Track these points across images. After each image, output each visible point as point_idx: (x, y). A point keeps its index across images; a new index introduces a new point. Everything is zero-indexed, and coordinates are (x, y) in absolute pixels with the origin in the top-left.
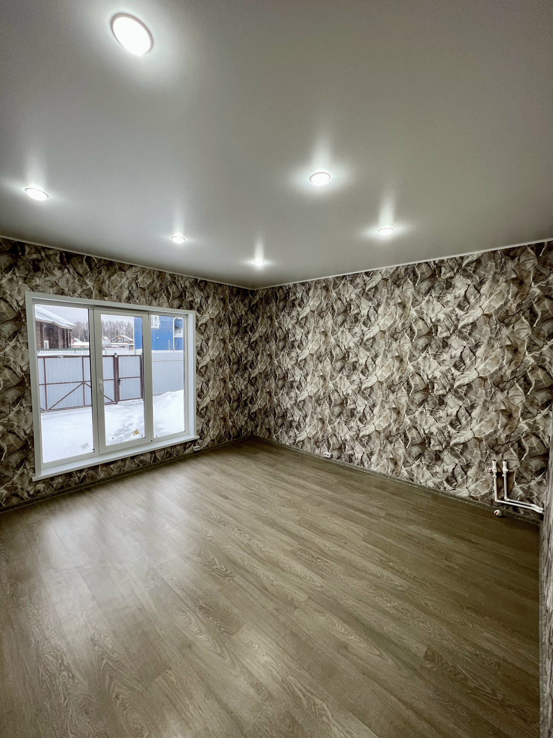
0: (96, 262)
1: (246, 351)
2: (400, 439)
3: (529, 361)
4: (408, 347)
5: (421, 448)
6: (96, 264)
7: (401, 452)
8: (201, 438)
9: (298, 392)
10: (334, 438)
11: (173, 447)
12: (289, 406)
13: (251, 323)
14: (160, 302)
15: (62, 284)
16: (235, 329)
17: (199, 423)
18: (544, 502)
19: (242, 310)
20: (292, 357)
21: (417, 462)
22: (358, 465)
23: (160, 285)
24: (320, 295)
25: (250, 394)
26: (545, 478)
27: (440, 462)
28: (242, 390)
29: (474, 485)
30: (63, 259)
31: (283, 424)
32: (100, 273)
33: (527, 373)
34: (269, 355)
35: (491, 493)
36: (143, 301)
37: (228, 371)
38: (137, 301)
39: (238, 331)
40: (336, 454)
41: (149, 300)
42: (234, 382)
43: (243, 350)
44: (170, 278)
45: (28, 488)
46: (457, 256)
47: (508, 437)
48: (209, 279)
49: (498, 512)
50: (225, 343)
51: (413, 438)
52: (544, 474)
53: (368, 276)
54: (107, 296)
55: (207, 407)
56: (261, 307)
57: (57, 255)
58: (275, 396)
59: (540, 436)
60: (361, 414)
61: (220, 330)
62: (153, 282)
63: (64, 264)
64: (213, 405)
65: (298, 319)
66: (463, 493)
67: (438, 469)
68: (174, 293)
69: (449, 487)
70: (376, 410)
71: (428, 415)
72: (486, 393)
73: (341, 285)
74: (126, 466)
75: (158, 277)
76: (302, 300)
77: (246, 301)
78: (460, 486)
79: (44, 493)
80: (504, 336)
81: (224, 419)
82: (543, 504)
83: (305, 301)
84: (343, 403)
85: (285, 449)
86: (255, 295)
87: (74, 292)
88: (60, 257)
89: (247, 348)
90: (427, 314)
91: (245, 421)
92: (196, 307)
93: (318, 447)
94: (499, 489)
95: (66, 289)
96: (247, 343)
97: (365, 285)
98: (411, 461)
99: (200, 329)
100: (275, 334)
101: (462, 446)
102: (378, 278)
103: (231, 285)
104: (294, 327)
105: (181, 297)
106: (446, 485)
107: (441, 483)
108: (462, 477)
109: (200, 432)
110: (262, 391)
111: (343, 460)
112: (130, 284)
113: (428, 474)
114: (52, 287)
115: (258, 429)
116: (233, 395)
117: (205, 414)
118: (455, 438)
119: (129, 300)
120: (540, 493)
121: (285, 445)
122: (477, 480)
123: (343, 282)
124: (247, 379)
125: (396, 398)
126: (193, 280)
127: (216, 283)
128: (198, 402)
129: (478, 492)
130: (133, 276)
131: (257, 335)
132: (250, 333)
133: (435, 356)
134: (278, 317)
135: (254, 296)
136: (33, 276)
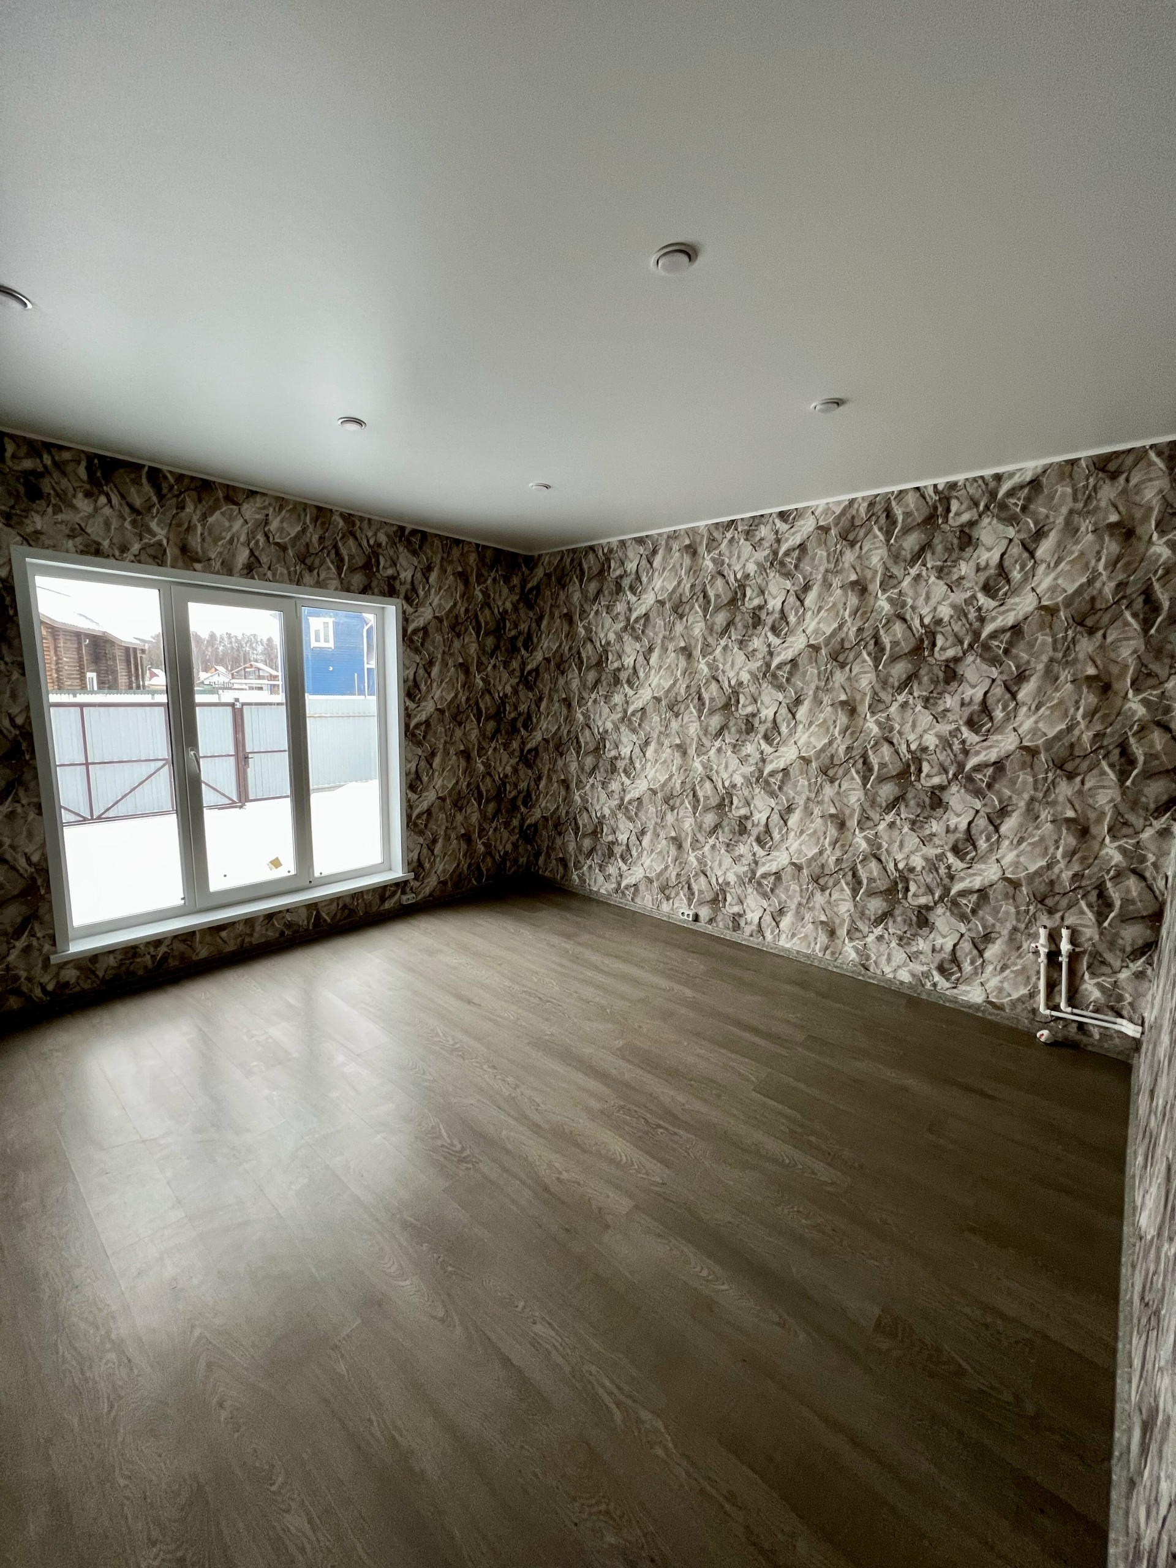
0: (172, 481)
1: (515, 691)
2: (843, 881)
3: (1135, 711)
4: (867, 682)
5: (886, 900)
6: (171, 488)
7: (845, 908)
8: (416, 878)
9: (627, 782)
10: (702, 878)
11: (357, 895)
12: (607, 812)
13: (526, 630)
14: (321, 578)
15: (95, 530)
16: (490, 641)
17: (412, 846)
18: (1146, 1015)
19: (504, 600)
20: (616, 705)
21: (878, 931)
22: (751, 935)
23: (320, 538)
24: (678, 566)
25: (523, 785)
26: (1151, 965)
27: (926, 930)
28: (506, 776)
29: (998, 978)
30: (95, 473)
31: (593, 850)
32: (181, 507)
33: (1127, 738)
34: (565, 700)
35: (1032, 995)
36: (282, 574)
37: (474, 735)
38: (269, 574)
39: (497, 647)
40: (705, 912)
41: (295, 571)
42: (488, 759)
43: (508, 689)
44: (341, 523)
45: (42, 977)
46: (988, 472)
47: (1076, 877)
48: (431, 527)
49: (1044, 1035)
50: (467, 672)
51: (871, 880)
52: (1150, 956)
53: (786, 521)
54: (199, 561)
55: (429, 812)
56: (548, 593)
57: (79, 462)
58: (578, 790)
59: (1148, 875)
60: (762, 828)
61: (457, 644)
62: (304, 531)
63: (99, 485)
64: (442, 808)
65: (628, 620)
66: (973, 994)
67: (922, 945)
68: (351, 557)
69: (943, 983)
70: (794, 819)
71: (906, 830)
72: (1036, 782)
73: (726, 541)
74: (256, 935)
75: (315, 520)
76: (638, 577)
77: (515, 581)
78: (967, 981)
79: (78, 989)
80: (1081, 656)
81: (467, 838)
82: (1143, 1018)
83: (644, 579)
84: (723, 805)
85: (598, 902)
86: (535, 566)
87: (124, 549)
88: (87, 468)
89: (518, 684)
90: (913, 608)
91: (513, 844)
92: (403, 590)
93: (668, 898)
94: (1052, 986)
95: (106, 543)
96: (518, 674)
97: (778, 541)
98: (865, 929)
99: (411, 640)
100: (579, 653)
101: (975, 896)
102: (806, 526)
103: (482, 543)
104: (620, 638)
105: (369, 566)
106: (937, 977)
107: (927, 975)
108: (972, 962)
109: (415, 864)
110: (550, 779)
111: (721, 924)
112: (251, 535)
113: (899, 956)
114: (71, 537)
115: (541, 860)
116: (486, 786)
117: (426, 826)
118: (963, 879)
119: (251, 571)
120: (1138, 995)
121: (597, 892)
122: (1004, 968)
123: (729, 535)
124: (517, 754)
125: (838, 793)
126: (395, 529)
127: (447, 538)
128: (409, 801)
129: (1005, 994)
130: (257, 516)
131: (539, 656)
132: (523, 652)
133: (927, 702)
134: (585, 615)
135: (532, 569)
136: (27, 510)
